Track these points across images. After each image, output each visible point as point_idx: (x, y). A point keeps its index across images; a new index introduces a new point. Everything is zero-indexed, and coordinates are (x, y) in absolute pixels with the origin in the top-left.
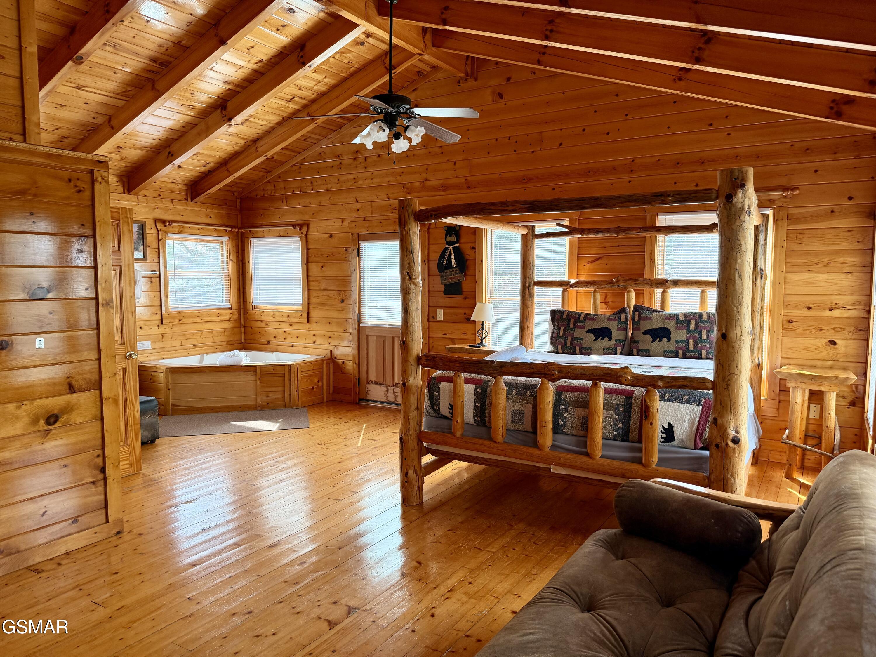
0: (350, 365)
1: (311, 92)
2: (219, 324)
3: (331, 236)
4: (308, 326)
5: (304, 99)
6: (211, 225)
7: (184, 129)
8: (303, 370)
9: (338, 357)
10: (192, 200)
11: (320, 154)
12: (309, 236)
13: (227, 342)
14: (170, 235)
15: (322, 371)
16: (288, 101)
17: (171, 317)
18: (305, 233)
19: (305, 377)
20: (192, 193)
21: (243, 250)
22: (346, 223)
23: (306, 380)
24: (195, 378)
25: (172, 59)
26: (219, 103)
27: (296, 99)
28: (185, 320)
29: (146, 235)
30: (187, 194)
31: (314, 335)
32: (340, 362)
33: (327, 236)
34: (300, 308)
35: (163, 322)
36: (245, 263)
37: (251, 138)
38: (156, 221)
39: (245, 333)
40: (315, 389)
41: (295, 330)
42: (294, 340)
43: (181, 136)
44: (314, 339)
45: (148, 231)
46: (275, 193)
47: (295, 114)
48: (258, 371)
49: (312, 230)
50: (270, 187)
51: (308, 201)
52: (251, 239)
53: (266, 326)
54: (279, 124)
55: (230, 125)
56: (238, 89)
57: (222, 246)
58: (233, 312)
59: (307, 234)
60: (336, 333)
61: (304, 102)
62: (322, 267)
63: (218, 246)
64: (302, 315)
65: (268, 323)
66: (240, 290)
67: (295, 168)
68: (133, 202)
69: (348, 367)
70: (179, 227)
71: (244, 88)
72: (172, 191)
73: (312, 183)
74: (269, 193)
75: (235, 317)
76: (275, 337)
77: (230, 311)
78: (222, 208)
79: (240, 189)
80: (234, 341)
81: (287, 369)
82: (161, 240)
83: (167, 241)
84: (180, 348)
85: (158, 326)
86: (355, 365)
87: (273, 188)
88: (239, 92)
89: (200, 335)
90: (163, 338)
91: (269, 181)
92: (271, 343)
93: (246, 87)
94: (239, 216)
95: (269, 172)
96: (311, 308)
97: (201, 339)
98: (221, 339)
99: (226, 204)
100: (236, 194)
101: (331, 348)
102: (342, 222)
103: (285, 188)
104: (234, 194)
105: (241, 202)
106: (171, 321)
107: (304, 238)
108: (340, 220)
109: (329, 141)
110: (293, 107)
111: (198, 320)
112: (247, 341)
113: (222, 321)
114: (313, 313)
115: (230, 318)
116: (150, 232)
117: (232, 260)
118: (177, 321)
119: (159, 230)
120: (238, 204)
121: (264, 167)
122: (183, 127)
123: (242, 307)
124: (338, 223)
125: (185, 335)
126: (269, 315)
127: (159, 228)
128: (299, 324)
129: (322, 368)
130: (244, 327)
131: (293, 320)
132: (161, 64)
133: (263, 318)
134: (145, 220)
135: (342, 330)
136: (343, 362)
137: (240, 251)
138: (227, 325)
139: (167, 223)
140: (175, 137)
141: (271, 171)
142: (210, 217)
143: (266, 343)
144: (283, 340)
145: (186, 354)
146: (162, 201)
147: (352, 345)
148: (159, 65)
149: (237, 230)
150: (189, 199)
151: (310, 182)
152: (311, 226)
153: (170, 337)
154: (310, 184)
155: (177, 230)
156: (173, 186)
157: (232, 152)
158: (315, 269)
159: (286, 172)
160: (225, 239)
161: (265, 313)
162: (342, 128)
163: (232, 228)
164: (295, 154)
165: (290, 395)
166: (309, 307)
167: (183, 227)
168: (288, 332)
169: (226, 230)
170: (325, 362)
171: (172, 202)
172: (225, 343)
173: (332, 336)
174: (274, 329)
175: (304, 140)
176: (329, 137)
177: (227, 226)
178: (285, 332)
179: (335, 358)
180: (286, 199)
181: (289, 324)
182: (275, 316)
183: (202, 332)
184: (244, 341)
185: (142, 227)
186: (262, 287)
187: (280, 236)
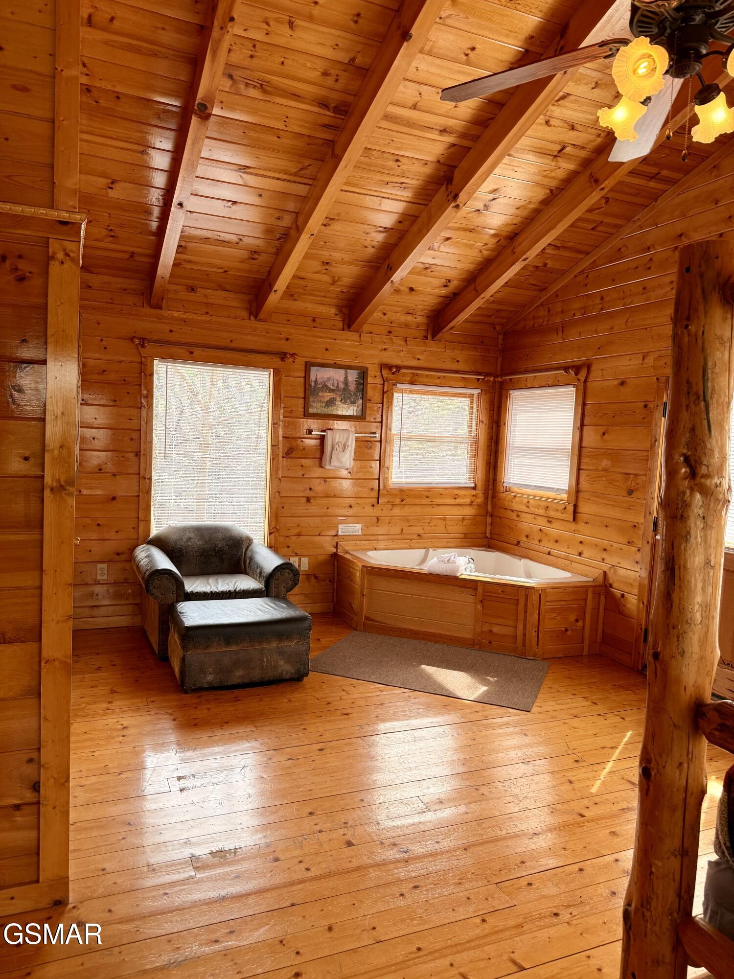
0: (632, 602)
1: (593, 131)
2: (456, 508)
3: (623, 383)
4: (573, 526)
5: (582, 148)
6: (457, 372)
7: (401, 226)
8: (548, 599)
9: (615, 585)
10: (433, 337)
11: (620, 249)
12: (589, 384)
13: (465, 534)
14: (399, 386)
15: (585, 605)
16: (555, 156)
17: (392, 493)
18: (583, 379)
19: (552, 610)
20: (433, 327)
21: (500, 407)
22: (650, 360)
23: (554, 615)
24: (396, 585)
25: (350, 99)
26: (442, 174)
27: (568, 150)
28: (409, 500)
29: (367, 386)
30: (427, 331)
31: (581, 542)
32: (618, 593)
33: (616, 382)
34: (565, 496)
35: (380, 500)
36: (500, 426)
37: (504, 234)
38: (380, 366)
39: (491, 524)
40: (569, 633)
41: (554, 530)
42: (552, 545)
43: (401, 239)
44: (581, 548)
45: (370, 380)
46: (548, 320)
47: (570, 179)
48: (480, 590)
49: (595, 375)
50: (542, 312)
51: (594, 329)
52: (511, 392)
53: (517, 519)
54: (546, 202)
55: (457, 207)
56: (466, 143)
57: (472, 402)
58: (478, 494)
59: (585, 381)
60: (615, 545)
61: (583, 154)
62: (604, 434)
63: (467, 401)
64: (565, 508)
65: (520, 513)
66: (490, 464)
67: (579, 278)
68: (354, 341)
69: (629, 605)
70: (411, 375)
71: (476, 138)
72: (407, 326)
73: (602, 298)
74: (541, 321)
75: (480, 500)
76: (527, 536)
77: (474, 492)
78: (476, 348)
79: (504, 321)
80: (475, 534)
81: (523, 593)
82: (387, 392)
83: (395, 394)
84: (398, 537)
85: (373, 506)
86: (641, 605)
87: (546, 313)
88: (470, 148)
89: (428, 521)
90: (377, 522)
91: (542, 304)
92: (522, 544)
93: (478, 137)
94: (500, 359)
95: (543, 290)
96: (580, 499)
97: (430, 528)
98: (457, 530)
99: (483, 342)
100: (498, 328)
101: (605, 567)
102: (643, 359)
103: (562, 312)
104: (495, 328)
105: (504, 339)
106: (391, 500)
107: (581, 387)
108: (640, 356)
109: (635, 227)
110: (567, 166)
111: (427, 501)
112: (494, 536)
113: (461, 505)
114: (584, 508)
115: (472, 502)
116: (373, 380)
117: (482, 422)
118: (398, 501)
119: (385, 378)
120: (500, 341)
121: (534, 282)
122: (400, 222)
123: (491, 487)
124: (636, 361)
125: (408, 521)
126: (522, 503)
127: (385, 375)
128: (560, 522)
129: (586, 600)
130: (492, 516)
131: (552, 514)
132: (337, 110)
133: (515, 506)
134: (368, 366)
135: (625, 541)
136: (623, 596)
137: (496, 409)
138: (469, 511)
139: (394, 370)
140: (393, 241)
141: (545, 289)
142: (458, 361)
143: (515, 542)
144: (537, 543)
145: (406, 546)
146: (392, 340)
147: (638, 570)
148: (334, 112)
149: (492, 379)
150: (430, 337)
151: (599, 298)
152: (594, 367)
153: (388, 522)
154: (598, 301)
155: (408, 379)
156: (409, 318)
157: (480, 259)
158: (591, 437)
159: (566, 287)
160: (476, 392)
161: (517, 499)
162: (659, 200)
163: (485, 376)
164: (582, 256)
165: (524, 635)
166: (577, 497)
167: (417, 375)
168: (544, 531)
169: (478, 379)
170: (591, 590)
171: (406, 341)
172: (462, 536)
173: (608, 548)
174: (528, 524)
175: (593, 229)
176: (635, 219)
177: (480, 374)
178: (540, 530)
179: (611, 586)
180: (563, 328)
181: (547, 519)
182: (529, 505)
183: (431, 518)
184: (489, 537)
185: (363, 374)
186: (517, 460)
187: (549, 386)
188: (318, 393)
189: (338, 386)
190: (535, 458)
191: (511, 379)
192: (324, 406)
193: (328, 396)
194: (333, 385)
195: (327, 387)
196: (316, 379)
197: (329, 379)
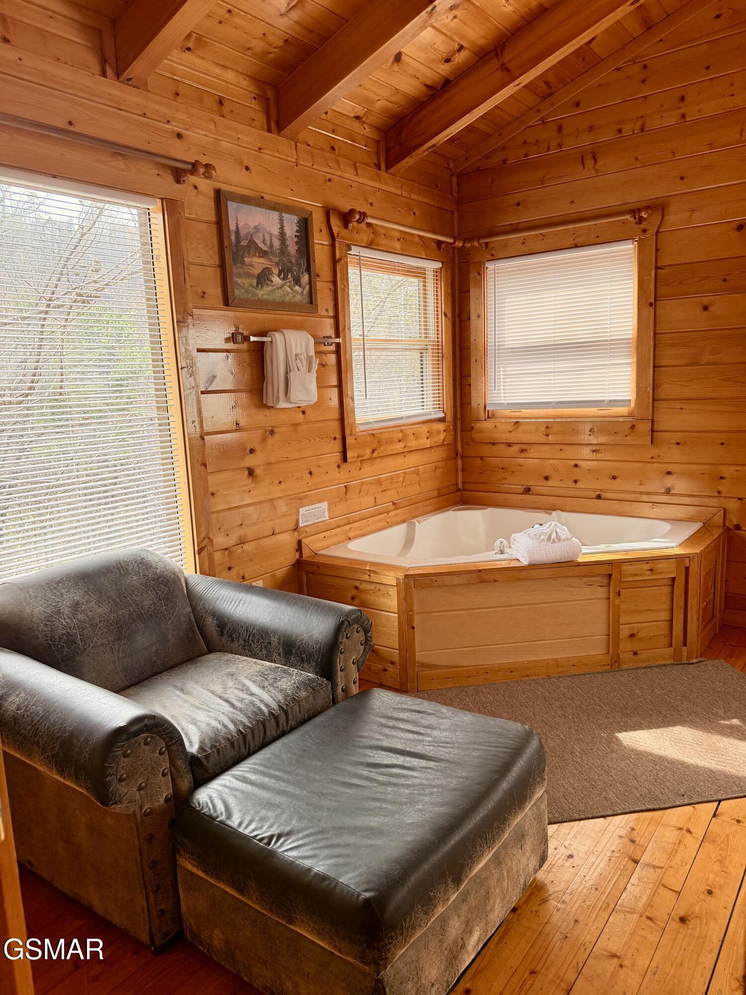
2: (428, 453)
4: (651, 453)
8: (705, 566)
10: (387, 168)
12: (667, 235)
14: (355, 251)
17: (360, 444)
18: (653, 229)
20: (387, 151)
28: (381, 450)
29: (313, 247)
30: (379, 153)
31: (668, 473)
33: (726, 228)
34: (629, 410)
35: (349, 455)
36: (470, 320)
38: (328, 212)
39: (463, 470)
40: (708, 606)
41: (607, 463)
42: (604, 484)
44: (668, 481)
45: (316, 237)
46: (560, 145)
48: (616, 574)
50: (546, 133)
52: (488, 265)
53: (522, 455)
57: (425, 284)
58: (447, 427)
59: (659, 232)
62: (706, 308)
64: (633, 427)
65: (526, 447)
72: (353, 140)
74: (543, 147)
75: (450, 439)
76: (545, 478)
77: (443, 426)
79: (462, 153)
80: (448, 487)
82: (340, 260)
84: (373, 511)
85: (339, 466)
87: (554, 134)
89: (401, 479)
90: (346, 493)
91: (542, 121)
92: (535, 490)
94: (456, 213)
95: (549, 95)
96: (664, 410)
97: (403, 489)
98: (430, 486)
99: (437, 185)
100: (451, 164)
101: (724, 503)
105: (458, 184)
106: (359, 454)
107: (651, 242)
111: (400, 448)
112: (468, 487)
113: (433, 447)
114: (671, 423)
115: (443, 440)
116: (319, 236)
118: (368, 453)
119: (336, 234)
120: (455, 188)
123: (458, 415)
125: (379, 483)
126: (532, 431)
127: (334, 230)
128: (622, 448)
130: (462, 457)
131: (605, 438)
133: (515, 438)
134: (309, 209)
137: (457, 295)
138: (439, 455)
139: (357, 217)
141: (552, 94)
142: (414, 214)
143: (521, 490)
144: (570, 485)
146: (337, 164)
150: (383, 167)
152: (673, 209)
153: (358, 489)
155: (364, 238)
156: (357, 127)
158: (679, 315)
160: (433, 266)
166: (655, 408)
168: (584, 466)
169: (439, 245)
171: (356, 169)
172: (436, 494)
174: (545, 460)
178: (576, 466)
179: (737, 527)
181: (589, 448)
182: (550, 431)
183: (405, 473)
184: (461, 489)
185: (305, 226)
186: (511, 369)
187: (576, 246)
188: (243, 257)
189: (271, 246)
190: (554, 361)
191: (487, 244)
192: (255, 284)
193: (258, 263)
194: (264, 242)
195: (257, 247)
196: (237, 227)
197: (257, 229)
